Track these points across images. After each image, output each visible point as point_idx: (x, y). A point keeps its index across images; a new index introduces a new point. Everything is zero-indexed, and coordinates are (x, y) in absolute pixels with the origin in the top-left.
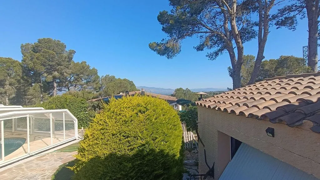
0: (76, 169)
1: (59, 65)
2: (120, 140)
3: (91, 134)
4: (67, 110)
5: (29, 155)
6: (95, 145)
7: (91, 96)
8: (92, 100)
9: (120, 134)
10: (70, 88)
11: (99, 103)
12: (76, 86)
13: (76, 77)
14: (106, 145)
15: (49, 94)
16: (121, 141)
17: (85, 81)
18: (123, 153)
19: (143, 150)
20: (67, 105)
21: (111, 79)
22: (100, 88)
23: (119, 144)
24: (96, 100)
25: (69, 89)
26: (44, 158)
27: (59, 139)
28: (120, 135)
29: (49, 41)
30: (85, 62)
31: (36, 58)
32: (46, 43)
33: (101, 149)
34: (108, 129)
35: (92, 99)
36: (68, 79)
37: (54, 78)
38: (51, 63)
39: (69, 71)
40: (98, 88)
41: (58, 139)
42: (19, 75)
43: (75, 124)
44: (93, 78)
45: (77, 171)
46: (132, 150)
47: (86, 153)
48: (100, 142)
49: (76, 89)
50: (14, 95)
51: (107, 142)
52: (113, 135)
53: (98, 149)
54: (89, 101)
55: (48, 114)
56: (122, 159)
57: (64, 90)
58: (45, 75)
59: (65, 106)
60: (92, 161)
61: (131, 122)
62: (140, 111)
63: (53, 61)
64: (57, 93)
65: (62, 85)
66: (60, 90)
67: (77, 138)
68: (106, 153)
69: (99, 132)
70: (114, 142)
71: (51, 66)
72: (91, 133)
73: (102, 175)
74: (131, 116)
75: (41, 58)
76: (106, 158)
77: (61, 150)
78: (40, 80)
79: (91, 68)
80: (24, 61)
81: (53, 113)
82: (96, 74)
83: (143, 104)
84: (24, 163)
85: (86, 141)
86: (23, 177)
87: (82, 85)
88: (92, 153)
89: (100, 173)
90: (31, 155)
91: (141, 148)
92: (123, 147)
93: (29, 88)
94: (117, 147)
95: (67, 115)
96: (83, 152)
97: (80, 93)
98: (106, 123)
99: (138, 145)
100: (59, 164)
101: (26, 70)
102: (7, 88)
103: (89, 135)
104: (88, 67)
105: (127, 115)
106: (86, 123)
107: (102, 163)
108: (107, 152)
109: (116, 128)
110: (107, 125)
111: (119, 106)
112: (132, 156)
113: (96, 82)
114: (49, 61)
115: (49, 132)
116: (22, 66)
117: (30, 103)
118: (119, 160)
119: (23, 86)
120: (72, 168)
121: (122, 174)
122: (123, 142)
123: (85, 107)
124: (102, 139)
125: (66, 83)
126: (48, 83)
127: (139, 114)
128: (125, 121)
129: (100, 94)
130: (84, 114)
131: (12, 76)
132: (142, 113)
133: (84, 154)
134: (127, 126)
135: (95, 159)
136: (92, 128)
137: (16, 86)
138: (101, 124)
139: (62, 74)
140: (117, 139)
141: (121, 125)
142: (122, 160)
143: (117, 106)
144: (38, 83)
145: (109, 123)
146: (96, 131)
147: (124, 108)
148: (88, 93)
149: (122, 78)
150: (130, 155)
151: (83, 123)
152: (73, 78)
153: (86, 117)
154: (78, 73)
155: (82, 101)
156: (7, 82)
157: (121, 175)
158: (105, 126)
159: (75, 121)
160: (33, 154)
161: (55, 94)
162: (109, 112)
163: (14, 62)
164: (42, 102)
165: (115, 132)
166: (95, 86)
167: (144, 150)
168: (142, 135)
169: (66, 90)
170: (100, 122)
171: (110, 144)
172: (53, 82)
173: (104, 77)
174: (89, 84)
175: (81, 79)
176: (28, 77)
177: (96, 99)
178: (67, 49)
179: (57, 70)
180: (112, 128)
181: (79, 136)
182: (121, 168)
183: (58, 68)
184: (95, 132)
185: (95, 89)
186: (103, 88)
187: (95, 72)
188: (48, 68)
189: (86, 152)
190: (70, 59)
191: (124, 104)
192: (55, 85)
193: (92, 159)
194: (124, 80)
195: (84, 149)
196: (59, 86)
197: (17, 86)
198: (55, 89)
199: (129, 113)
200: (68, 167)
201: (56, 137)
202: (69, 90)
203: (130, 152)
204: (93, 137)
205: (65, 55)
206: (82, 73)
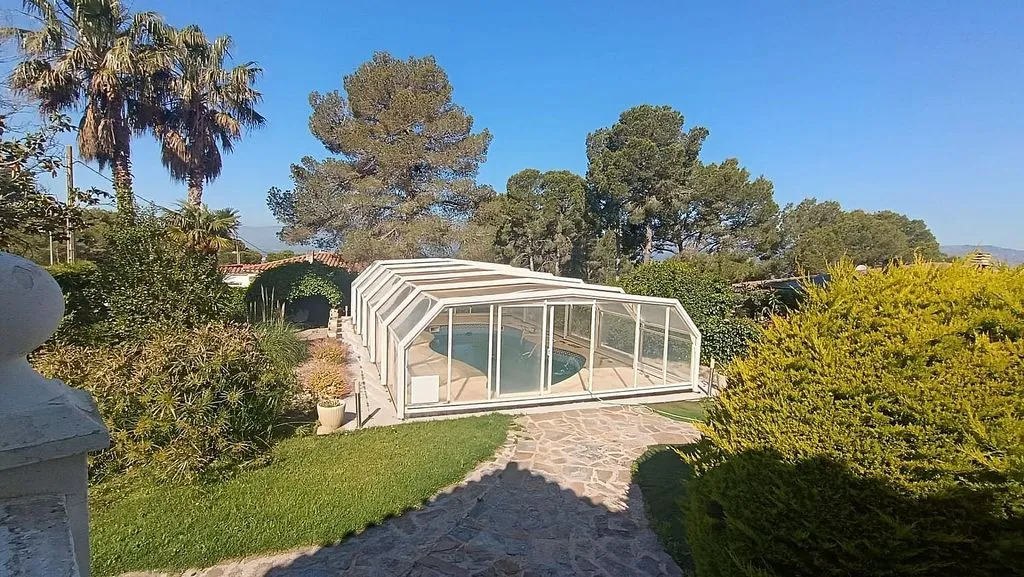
0: (699, 463)
1: (661, 176)
2: (866, 421)
3: (752, 376)
4: (676, 301)
5: (590, 397)
6: (764, 412)
7: (742, 271)
8: (746, 283)
9: (869, 401)
10: (684, 243)
11: (768, 297)
12: (700, 236)
13: (702, 209)
14: (806, 422)
15: (633, 258)
16: (872, 426)
17: (728, 223)
18: (878, 471)
19: (986, 495)
20: (676, 290)
21: (823, 215)
22: (775, 247)
23: (862, 436)
24: (759, 286)
25: (680, 245)
26: (618, 413)
27: (651, 377)
28: (867, 402)
29: (644, 111)
30: (734, 162)
31: (615, 164)
32: (636, 119)
33: (785, 430)
34: (819, 370)
35: (746, 280)
36: (682, 218)
37: (649, 213)
38: (643, 174)
39: (686, 193)
40: (768, 246)
41: (647, 377)
42: (579, 210)
43: (693, 346)
44: (754, 211)
45: (702, 470)
46: (922, 474)
47: (733, 428)
48: (782, 406)
49: (701, 246)
50: (568, 257)
51: (808, 415)
52: (837, 397)
53: (775, 428)
54: (737, 285)
55: (631, 305)
56: (867, 492)
57: (670, 248)
58: (629, 206)
59: (671, 291)
60: (751, 458)
61: (929, 363)
62: (987, 328)
63: (648, 168)
64: (652, 256)
65: (666, 234)
66: (659, 249)
67: (696, 389)
68: (803, 450)
69: (782, 375)
70: (841, 424)
71: (643, 181)
72: (755, 374)
73: (780, 514)
74: (933, 343)
75: (624, 162)
76: (804, 467)
77: (655, 407)
78: (618, 222)
79: (751, 180)
80: (590, 174)
81: (643, 304)
82: (767, 196)
83: (1008, 297)
84: (581, 411)
85: (735, 394)
86: (579, 439)
87: (717, 235)
88: (751, 433)
89: (775, 506)
90: (594, 397)
91: (975, 486)
92: (877, 448)
93: (595, 242)
94: (853, 443)
95: (674, 316)
96: (722, 423)
97: (711, 258)
98: (813, 348)
99: (959, 468)
100: (648, 441)
101: (593, 197)
102: (558, 240)
103: (745, 377)
104: (743, 175)
105: (912, 334)
106: (724, 352)
107: (786, 476)
108: (808, 449)
109: (854, 376)
110: (816, 355)
111: (870, 297)
112: (921, 499)
113: (765, 225)
114: (640, 169)
115: (630, 355)
116: (586, 188)
117: (594, 278)
118: (853, 492)
119: (584, 235)
120: (687, 459)
121: (862, 548)
122: (880, 434)
123: (723, 302)
124: (791, 398)
125: (677, 228)
126: (634, 228)
127: (982, 339)
128: (897, 355)
129: (774, 268)
130: (718, 322)
131: (568, 213)
132: (994, 338)
133: (727, 431)
134: (910, 378)
135: (760, 454)
136: (756, 356)
137: (573, 235)
138: (790, 351)
139: (667, 203)
140: (855, 416)
141: (876, 369)
142: (867, 496)
143: (862, 295)
144: (612, 228)
145: (824, 352)
146: (773, 369)
147: (896, 307)
148: (736, 260)
149: (871, 209)
150: (909, 493)
151: (713, 348)
152: (694, 213)
153: (723, 332)
154: (711, 197)
155: (715, 281)
156: (559, 228)
157: (857, 547)
158: (808, 358)
159: (692, 337)
160: (598, 396)
161: (646, 258)
162: (827, 315)
163: (573, 179)
164: (618, 278)
165: (845, 388)
166: (758, 239)
167: (993, 500)
168: (988, 431)
169: (673, 248)
170: (788, 343)
171: (822, 423)
172: (645, 224)
173: (794, 208)
174: (739, 232)
175: (718, 216)
176: (595, 214)
177: (759, 282)
178: (685, 129)
179: (657, 193)
180: (833, 370)
181: (702, 385)
182: (859, 525)
183: (658, 186)
184: (766, 370)
185: (759, 248)
186: (788, 247)
187: (763, 191)
188: (635, 189)
189: (733, 425)
190: (691, 155)
191: (898, 292)
192: (650, 233)
193: (749, 452)
194: (880, 216)
195: (728, 416)
196: (658, 236)
197: (575, 237)
198: (649, 247)
199: (920, 330)
200: (678, 452)
201: (645, 370)
202: (681, 249)
203: (911, 481)
204: (759, 387)
205: (679, 145)
206: (723, 198)
